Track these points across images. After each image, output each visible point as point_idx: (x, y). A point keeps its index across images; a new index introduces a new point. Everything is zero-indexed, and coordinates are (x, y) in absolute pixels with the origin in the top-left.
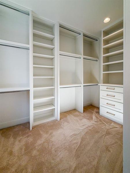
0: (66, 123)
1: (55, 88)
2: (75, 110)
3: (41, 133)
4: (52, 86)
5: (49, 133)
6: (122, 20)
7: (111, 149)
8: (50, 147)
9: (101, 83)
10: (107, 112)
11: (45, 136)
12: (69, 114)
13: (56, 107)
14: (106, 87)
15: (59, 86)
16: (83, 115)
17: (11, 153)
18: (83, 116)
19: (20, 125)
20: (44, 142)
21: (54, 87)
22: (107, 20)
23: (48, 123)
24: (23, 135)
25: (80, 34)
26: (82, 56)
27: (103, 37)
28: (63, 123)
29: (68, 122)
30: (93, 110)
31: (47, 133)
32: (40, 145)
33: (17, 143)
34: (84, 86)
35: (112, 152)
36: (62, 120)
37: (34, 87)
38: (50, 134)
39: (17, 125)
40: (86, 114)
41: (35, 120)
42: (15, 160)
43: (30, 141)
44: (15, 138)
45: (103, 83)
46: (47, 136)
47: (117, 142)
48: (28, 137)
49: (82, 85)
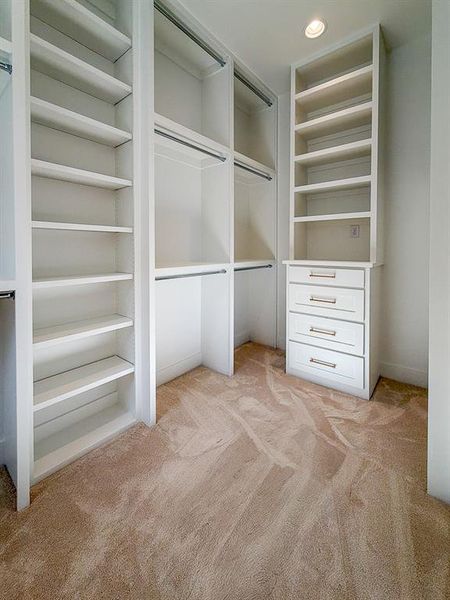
0: (183, 432)
1: (133, 280)
2: (201, 369)
3: (85, 507)
4: (118, 272)
5: (125, 499)
6: (368, 33)
7: (362, 496)
8: (144, 571)
9: (288, 259)
10: (312, 361)
11: (106, 520)
12: (185, 390)
13: (138, 369)
14: (308, 271)
15: (155, 272)
16: (234, 383)
18: (236, 388)
20: (109, 557)
21: (129, 277)
22: (315, 28)
23: (107, 446)
25: (223, 64)
26: (231, 154)
27: (297, 93)
28: (174, 432)
29: (191, 424)
30: (262, 360)
32: (92, 577)
34: (235, 270)
35: (366, 502)
36: (165, 418)
37: (36, 277)
38: (131, 502)
40: (243, 379)
41: (41, 447)
43: (29, 580)
45: (295, 259)
46: (117, 517)
47: (367, 459)
49: (231, 266)
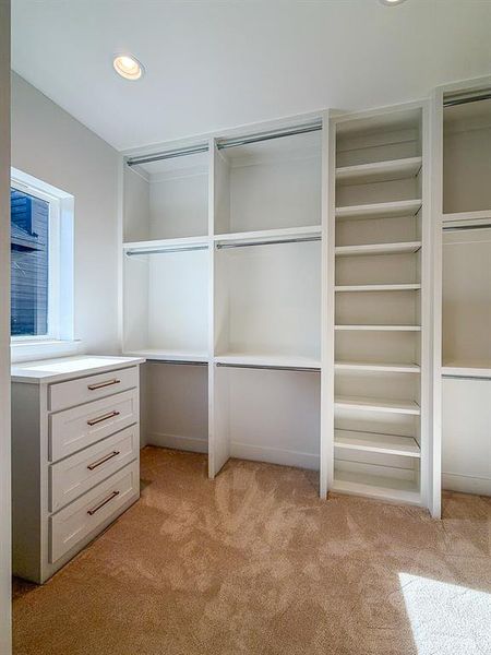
1: (420, 374)
3: (350, 524)
5: (376, 542)
13: (423, 455)
15: (440, 370)
17: (260, 529)
19: (302, 470)
20: (347, 558)
21: (417, 370)
24: (298, 502)
31: (369, 535)
32: (333, 558)
33: (279, 513)
36: (454, 522)
37: (338, 359)
39: (293, 468)
41: (338, 472)
42: (263, 551)
43: (309, 530)
44: (279, 498)
46: (365, 546)
48: (308, 513)
